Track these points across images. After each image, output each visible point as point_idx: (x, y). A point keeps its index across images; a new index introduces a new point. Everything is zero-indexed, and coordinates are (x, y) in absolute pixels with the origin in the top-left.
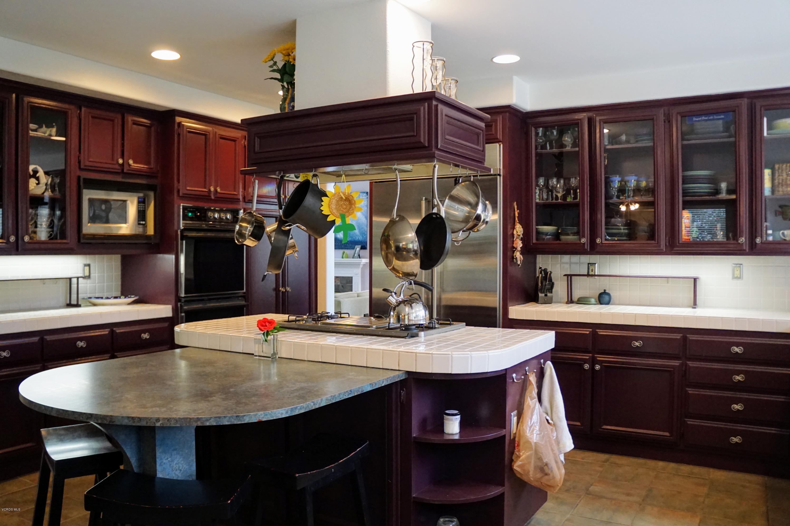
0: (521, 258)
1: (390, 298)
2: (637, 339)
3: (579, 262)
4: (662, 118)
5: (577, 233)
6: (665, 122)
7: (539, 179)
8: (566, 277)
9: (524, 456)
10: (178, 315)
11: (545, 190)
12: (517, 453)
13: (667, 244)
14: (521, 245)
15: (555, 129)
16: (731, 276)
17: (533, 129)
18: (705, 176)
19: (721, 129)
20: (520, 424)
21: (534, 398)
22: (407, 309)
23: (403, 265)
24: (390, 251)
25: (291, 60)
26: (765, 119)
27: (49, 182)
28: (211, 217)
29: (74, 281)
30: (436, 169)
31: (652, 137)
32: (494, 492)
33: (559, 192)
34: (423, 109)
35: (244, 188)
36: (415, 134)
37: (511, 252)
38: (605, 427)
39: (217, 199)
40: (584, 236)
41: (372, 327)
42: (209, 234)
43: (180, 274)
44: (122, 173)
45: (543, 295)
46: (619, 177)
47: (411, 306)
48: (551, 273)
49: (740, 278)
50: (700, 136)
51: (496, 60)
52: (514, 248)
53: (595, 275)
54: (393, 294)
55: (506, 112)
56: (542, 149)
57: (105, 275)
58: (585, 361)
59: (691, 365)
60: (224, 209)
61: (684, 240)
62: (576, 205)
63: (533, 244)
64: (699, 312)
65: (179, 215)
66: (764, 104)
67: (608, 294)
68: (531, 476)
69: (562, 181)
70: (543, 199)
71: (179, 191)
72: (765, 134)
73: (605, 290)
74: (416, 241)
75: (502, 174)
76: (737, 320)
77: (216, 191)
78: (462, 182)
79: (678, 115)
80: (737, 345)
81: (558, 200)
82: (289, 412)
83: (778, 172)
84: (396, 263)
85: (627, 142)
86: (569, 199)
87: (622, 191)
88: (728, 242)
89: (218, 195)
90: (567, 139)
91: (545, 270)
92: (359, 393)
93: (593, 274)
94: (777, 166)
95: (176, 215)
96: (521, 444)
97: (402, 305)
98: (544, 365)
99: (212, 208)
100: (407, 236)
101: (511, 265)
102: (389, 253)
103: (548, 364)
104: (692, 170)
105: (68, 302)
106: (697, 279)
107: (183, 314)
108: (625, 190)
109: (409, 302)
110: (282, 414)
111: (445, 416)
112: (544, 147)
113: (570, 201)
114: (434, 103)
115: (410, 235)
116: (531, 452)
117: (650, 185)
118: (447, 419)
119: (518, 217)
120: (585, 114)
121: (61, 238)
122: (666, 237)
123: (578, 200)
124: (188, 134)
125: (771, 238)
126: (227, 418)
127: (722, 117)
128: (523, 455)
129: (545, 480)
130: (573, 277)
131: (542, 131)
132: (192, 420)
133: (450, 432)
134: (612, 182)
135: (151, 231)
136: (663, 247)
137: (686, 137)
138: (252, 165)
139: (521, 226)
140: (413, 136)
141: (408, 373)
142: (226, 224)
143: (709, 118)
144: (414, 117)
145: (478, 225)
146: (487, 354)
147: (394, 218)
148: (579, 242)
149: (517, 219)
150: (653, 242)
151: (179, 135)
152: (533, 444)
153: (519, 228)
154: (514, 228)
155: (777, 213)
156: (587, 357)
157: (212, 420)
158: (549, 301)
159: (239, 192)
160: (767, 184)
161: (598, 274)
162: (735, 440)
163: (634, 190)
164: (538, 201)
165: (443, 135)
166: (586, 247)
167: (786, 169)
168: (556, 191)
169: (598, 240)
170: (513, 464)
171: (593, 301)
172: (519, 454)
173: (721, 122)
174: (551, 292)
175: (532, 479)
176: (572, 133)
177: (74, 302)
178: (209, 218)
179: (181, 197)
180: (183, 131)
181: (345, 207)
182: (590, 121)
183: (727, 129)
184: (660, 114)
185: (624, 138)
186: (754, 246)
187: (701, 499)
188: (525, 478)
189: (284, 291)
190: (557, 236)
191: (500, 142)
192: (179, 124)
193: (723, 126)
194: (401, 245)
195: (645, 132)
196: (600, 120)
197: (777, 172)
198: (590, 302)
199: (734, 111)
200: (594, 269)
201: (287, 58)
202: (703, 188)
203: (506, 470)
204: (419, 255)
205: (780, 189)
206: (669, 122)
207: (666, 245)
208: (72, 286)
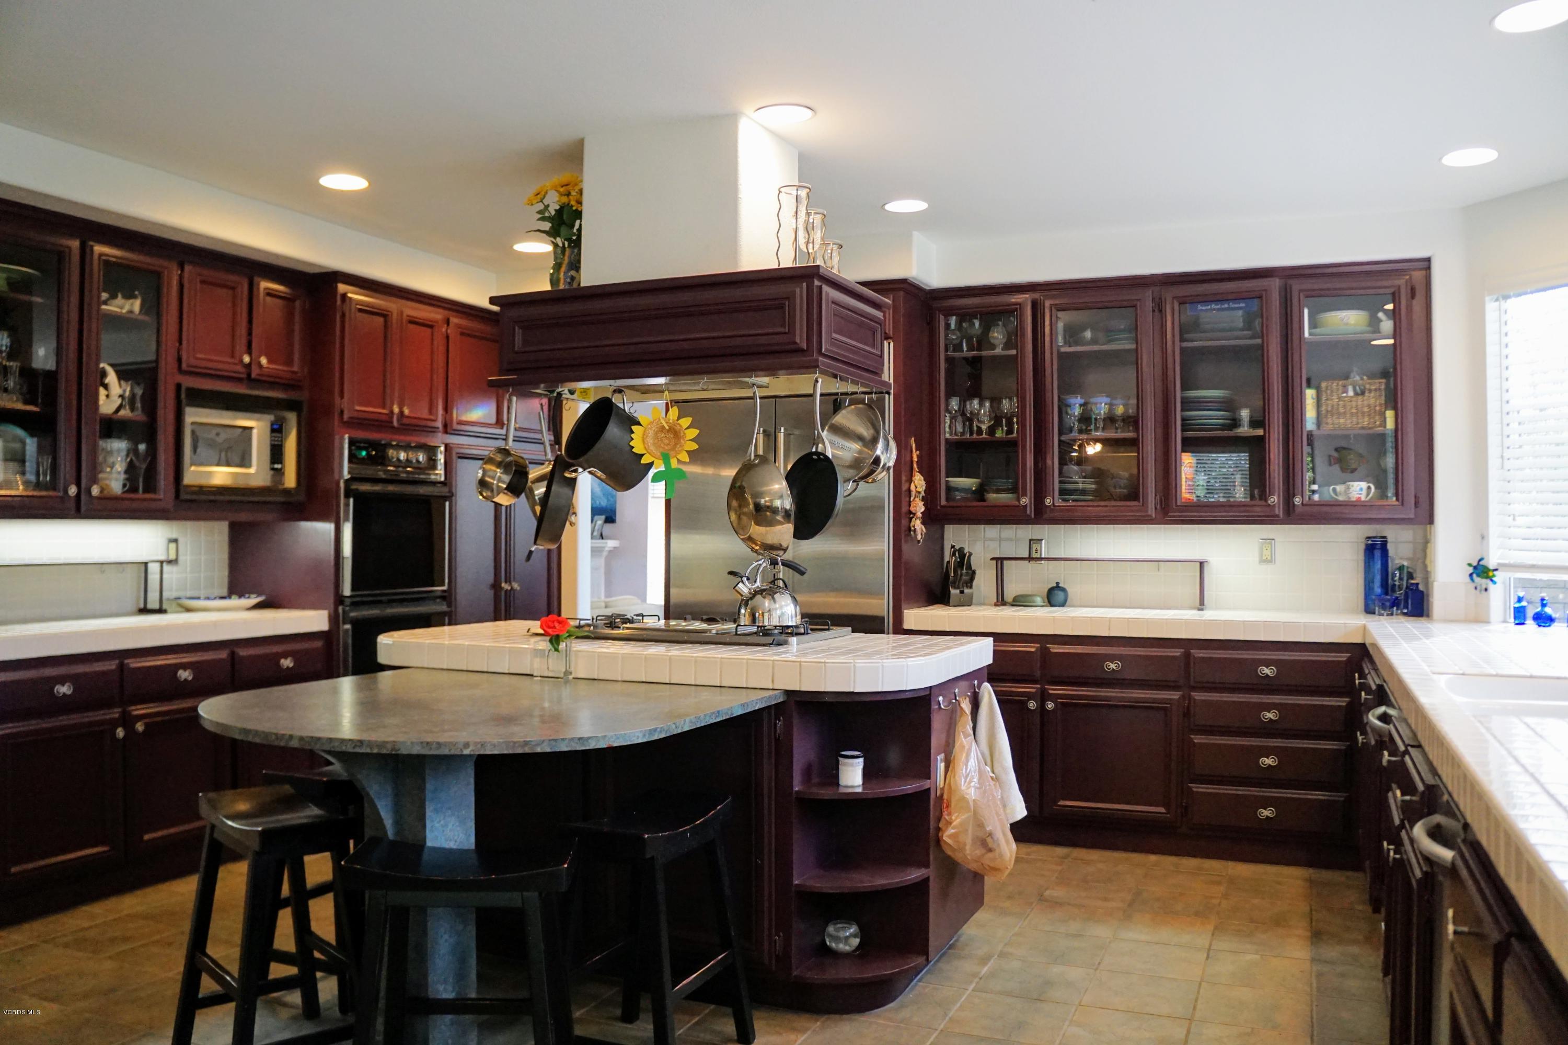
0: (922, 530)
1: (741, 585)
2: (1112, 658)
3: (1014, 537)
4: (1149, 304)
5: (1014, 490)
6: (1153, 311)
7: (950, 400)
8: (994, 562)
9: (958, 820)
10: (338, 627)
11: (960, 419)
12: (947, 818)
13: (1158, 507)
14: (923, 509)
15: (977, 318)
16: (1257, 559)
17: (942, 317)
18: (1219, 397)
19: (1241, 325)
20: (949, 773)
21: (969, 735)
22: (767, 603)
23: (767, 533)
24: (745, 510)
25: (573, 203)
26: (1306, 311)
27: (127, 394)
28: (393, 458)
29: (154, 568)
30: (819, 385)
31: (1134, 335)
32: (914, 875)
33: (983, 422)
34: (800, 291)
35: (447, 409)
36: (787, 331)
37: (908, 520)
38: (1061, 803)
39: (404, 427)
40: (1025, 494)
41: (710, 632)
42: (391, 488)
43: (343, 558)
44: (249, 380)
45: (958, 591)
46: (1081, 398)
47: (773, 598)
48: (970, 554)
49: (1270, 561)
50: (1208, 335)
51: (890, 207)
52: (911, 512)
53: (1041, 559)
54: (745, 579)
55: (900, 289)
56: (954, 351)
57: (203, 558)
58: (1030, 696)
59: (1196, 698)
60: (413, 445)
61: (1183, 501)
62: (1013, 444)
63: (942, 507)
64: (1208, 614)
65: (342, 454)
66: (1304, 287)
67: (1064, 590)
68: (968, 852)
69: (987, 404)
70: (956, 434)
71: (342, 412)
72: (1306, 334)
73: (1058, 583)
74: (788, 495)
75: (892, 391)
76: (1267, 624)
77: (401, 413)
78: (849, 406)
79: (1175, 301)
80: (1267, 663)
81: (982, 435)
82: (647, 735)
83: (1326, 393)
84: (756, 531)
85: (1094, 341)
86: (999, 434)
87: (1086, 419)
88: (1253, 503)
89: (405, 421)
90: (998, 335)
91: (961, 550)
92: (728, 717)
93: (1039, 556)
94: (1324, 385)
95: (337, 454)
96: (953, 804)
97: (759, 597)
98: (979, 689)
99: (394, 443)
100: (772, 487)
101: (906, 542)
102: (745, 514)
103: (986, 687)
104: (1197, 388)
105: (142, 606)
106: (1205, 564)
107: (348, 626)
108: (1090, 418)
109: (770, 591)
110: (638, 737)
111: (840, 759)
112: (958, 348)
113: (1002, 438)
114: (817, 283)
115: (777, 486)
116: (969, 814)
117: (1131, 411)
118: (845, 764)
119: (917, 462)
120: (1027, 296)
121: (145, 491)
122: (1156, 495)
123: (1015, 435)
124: (359, 314)
125: (1316, 497)
126: (566, 742)
127: (1242, 305)
128: (955, 820)
129: (988, 859)
130: (1005, 562)
131: (956, 320)
132: (517, 745)
133: (850, 784)
134: (1070, 406)
135: (290, 480)
136: (1151, 511)
137: (1186, 336)
138: (508, 372)
139: (922, 478)
140: (785, 333)
141: (788, 693)
142: (418, 471)
143: (1223, 307)
144: (785, 304)
145: (875, 471)
146: (905, 663)
147: (750, 459)
148: (1017, 503)
149: (915, 465)
150: (1135, 503)
151: (343, 315)
152: (971, 804)
153: (919, 480)
154: (910, 480)
155: (1332, 460)
156: (1031, 689)
157: (545, 744)
158: (967, 602)
159: (437, 416)
160: (1310, 414)
161: (1047, 556)
162: (1266, 813)
163: (1104, 420)
164: (948, 436)
165: (829, 333)
166: (1028, 512)
167: (1338, 390)
168: (978, 420)
169: (1048, 500)
170: (940, 835)
171: (1039, 600)
172: (951, 819)
173: (1240, 313)
174: (971, 587)
175: (969, 857)
176: (1004, 325)
177: (153, 603)
178: (390, 460)
179: (346, 422)
180: (350, 310)
181: (667, 441)
182: (1035, 305)
183: (1248, 325)
184: (1148, 296)
185: (1088, 334)
186: (1291, 509)
187: (1215, 901)
188: (958, 857)
189: (509, 588)
190: (980, 493)
191: (890, 338)
192: (344, 296)
193: (1244, 321)
194: (762, 501)
195: (1122, 327)
196: (1051, 305)
197: (1324, 393)
198: (1034, 602)
199: (1260, 297)
200: (1039, 549)
201: (565, 199)
202: (1214, 417)
203: (932, 844)
204: (792, 517)
205: (1329, 421)
206: (1160, 311)
207: (1156, 508)
208: (150, 577)
